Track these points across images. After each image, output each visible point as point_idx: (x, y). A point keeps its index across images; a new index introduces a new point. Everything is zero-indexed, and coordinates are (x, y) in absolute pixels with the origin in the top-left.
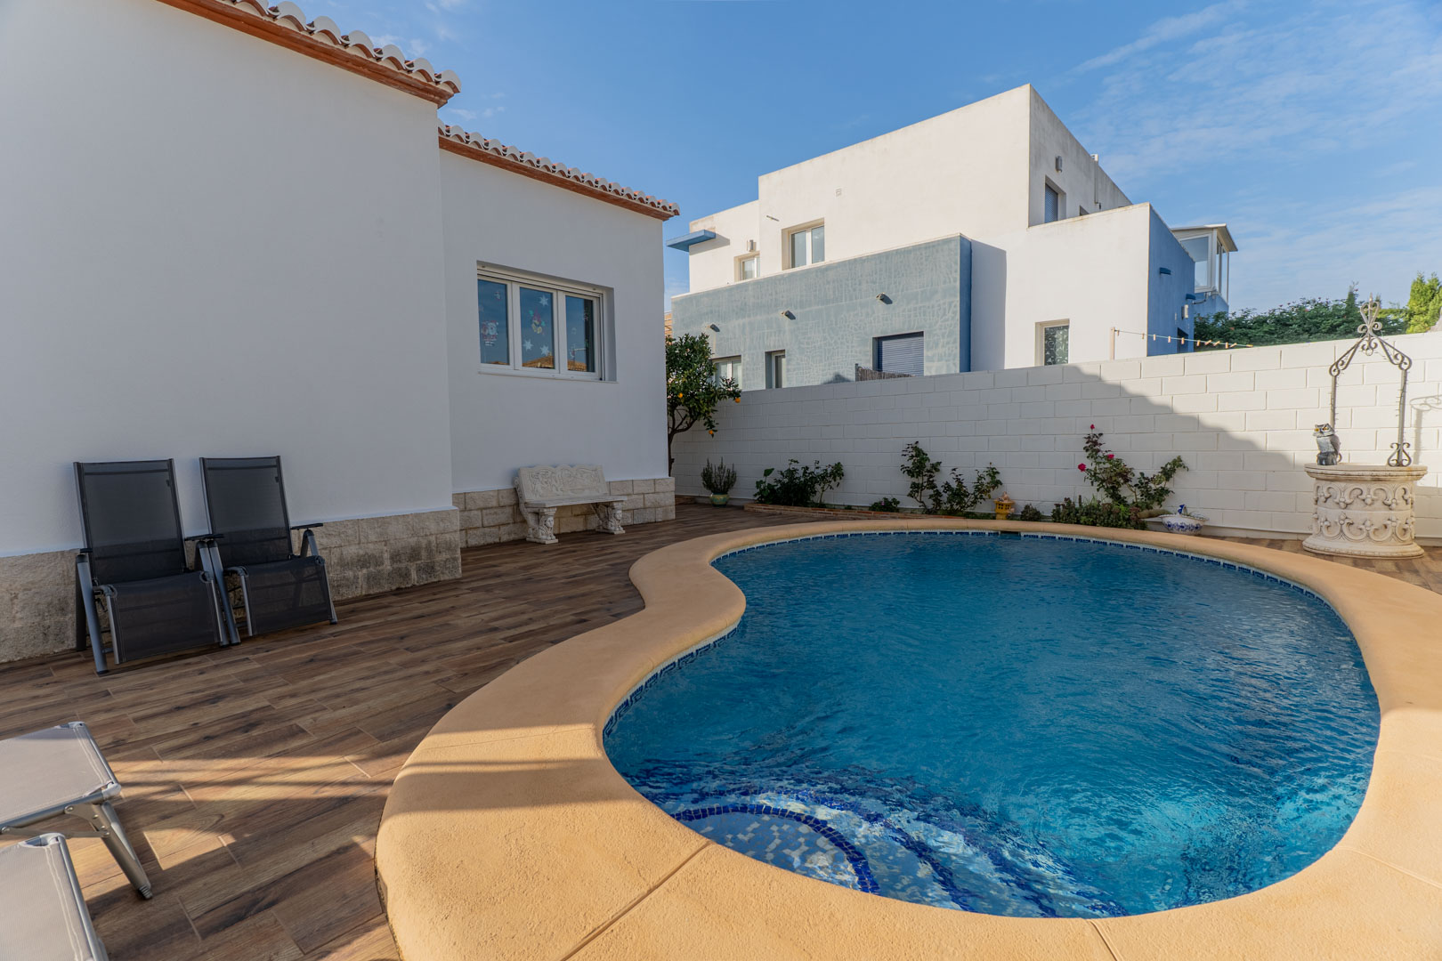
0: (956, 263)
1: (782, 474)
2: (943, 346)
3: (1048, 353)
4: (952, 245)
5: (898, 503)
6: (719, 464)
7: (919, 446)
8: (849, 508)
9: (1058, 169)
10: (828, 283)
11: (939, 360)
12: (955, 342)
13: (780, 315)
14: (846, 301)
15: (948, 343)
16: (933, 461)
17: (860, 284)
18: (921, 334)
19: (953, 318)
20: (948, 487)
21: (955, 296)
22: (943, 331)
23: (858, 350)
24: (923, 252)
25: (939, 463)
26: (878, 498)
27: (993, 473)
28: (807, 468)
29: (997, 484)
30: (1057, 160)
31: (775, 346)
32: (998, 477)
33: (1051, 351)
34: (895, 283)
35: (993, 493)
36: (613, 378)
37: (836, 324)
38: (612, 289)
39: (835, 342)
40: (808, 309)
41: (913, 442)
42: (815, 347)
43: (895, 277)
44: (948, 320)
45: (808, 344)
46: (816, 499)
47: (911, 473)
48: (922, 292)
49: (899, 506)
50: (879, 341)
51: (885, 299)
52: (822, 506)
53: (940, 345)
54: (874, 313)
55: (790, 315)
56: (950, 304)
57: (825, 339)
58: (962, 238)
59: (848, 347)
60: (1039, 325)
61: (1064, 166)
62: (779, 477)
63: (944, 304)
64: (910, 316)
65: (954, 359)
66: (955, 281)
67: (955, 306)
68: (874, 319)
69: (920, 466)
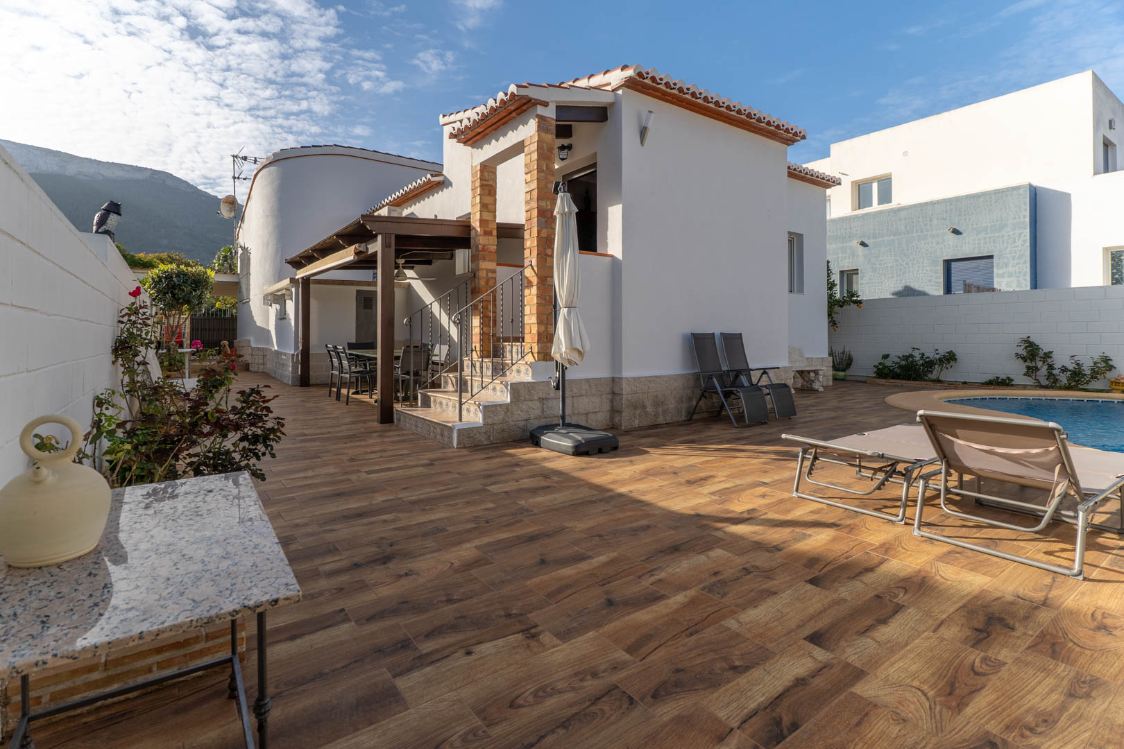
0: (1025, 204)
1: (899, 357)
2: (1013, 266)
3: (1115, 271)
4: (1021, 191)
5: (1012, 380)
6: (841, 351)
7: (1031, 340)
8: (965, 383)
9: (1111, 127)
10: (900, 220)
11: (1009, 277)
12: (1025, 263)
13: (855, 243)
14: (917, 232)
15: (1018, 264)
16: (1046, 350)
17: (931, 220)
18: (991, 257)
19: (1022, 245)
20: (1064, 370)
21: (1026, 229)
22: (1014, 254)
23: (928, 269)
24: (993, 197)
25: (1051, 352)
26: (991, 377)
27: (1106, 360)
28: (923, 354)
29: (1111, 368)
30: (1110, 122)
31: (848, 266)
32: (1110, 363)
33: (1117, 270)
34: (965, 219)
35: (1108, 375)
36: (801, 291)
37: (908, 250)
38: (802, 235)
39: (907, 264)
40: (880, 239)
41: (1025, 336)
42: (887, 267)
43: (965, 215)
44: (1018, 246)
45: (880, 265)
46: (933, 376)
47: (1024, 359)
48: (992, 226)
49: (1013, 383)
50: (948, 264)
51: (956, 232)
52: (938, 381)
53: (1011, 265)
54: (944, 241)
55: (863, 244)
56: (1020, 234)
57: (897, 261)
58: (1030, 185)
59: (919, 267)
60: (1106, 249)
61: (1117, 125)
62: (897, 360)
63: (1014, 234)
64: (979, 244)
65: (1024, 276)
66: (1025, 217)
67: (1025, 236)
68: (945, 246)
69: (1031, 353)
